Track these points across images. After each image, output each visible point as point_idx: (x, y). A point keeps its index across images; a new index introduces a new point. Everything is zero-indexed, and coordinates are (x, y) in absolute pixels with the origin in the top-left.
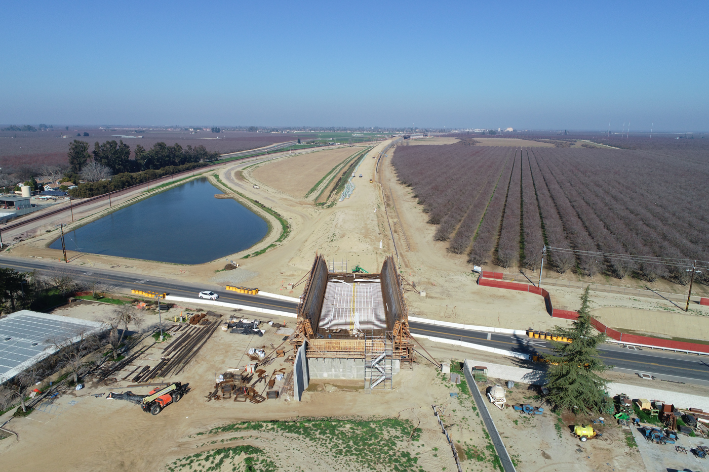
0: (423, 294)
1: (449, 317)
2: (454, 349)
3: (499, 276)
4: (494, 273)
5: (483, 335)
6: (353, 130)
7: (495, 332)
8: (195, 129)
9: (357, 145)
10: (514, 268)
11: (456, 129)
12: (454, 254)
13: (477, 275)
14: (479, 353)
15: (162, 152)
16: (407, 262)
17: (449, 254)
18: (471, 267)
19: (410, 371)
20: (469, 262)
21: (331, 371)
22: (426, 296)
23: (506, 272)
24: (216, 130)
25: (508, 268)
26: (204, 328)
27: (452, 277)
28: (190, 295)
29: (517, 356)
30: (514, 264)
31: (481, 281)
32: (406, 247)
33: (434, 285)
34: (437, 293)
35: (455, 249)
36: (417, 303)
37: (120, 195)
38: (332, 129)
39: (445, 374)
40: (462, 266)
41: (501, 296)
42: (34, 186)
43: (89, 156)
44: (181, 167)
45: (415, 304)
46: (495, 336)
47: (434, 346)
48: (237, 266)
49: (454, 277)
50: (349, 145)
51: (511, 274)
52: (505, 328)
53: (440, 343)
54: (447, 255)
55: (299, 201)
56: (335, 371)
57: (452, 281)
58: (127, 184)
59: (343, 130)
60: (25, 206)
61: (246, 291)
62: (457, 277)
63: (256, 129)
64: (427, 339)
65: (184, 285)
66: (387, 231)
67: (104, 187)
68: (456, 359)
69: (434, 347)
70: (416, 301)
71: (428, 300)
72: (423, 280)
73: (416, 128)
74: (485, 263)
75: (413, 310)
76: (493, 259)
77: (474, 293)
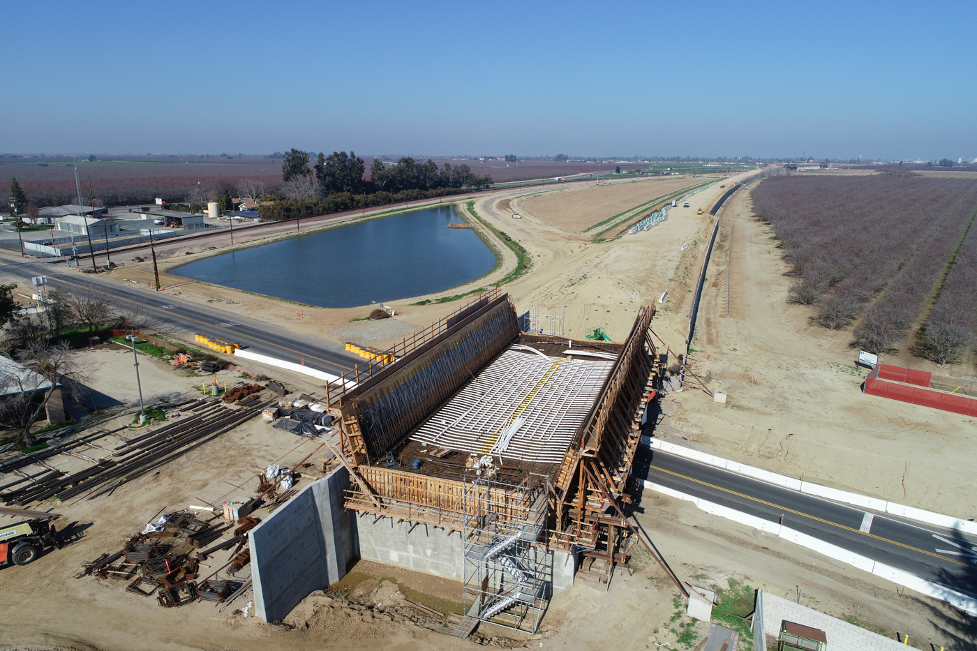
0: (720, 398)
1: (769, 458)
2: (755, 542)
3: (923, 379)
4: (909, 371)
5: (854, 516)
6: (708, 161)
7: (886, 514)
8: (486, 158)
9: (706, 175)
10: (964, 366)
11: (880, 160)
12: (823, 329)
13: (866, 371)
14: (825, 566)
15: (408, 171)
16: (715, 335)
17: (812, 328)
18: (855, 356)
19: (599, 592)
20: (853, 345)
21: (405, 549)
22: (727, 403)
23: (941, 372)
24: (511, 159)
25: (948, 366)
26: (238, 411)
27: (804, 371)
28: (279, 352)
29: (954, 603)
30: (964, 359)
31: (872, 386)
32: (722, 310)
33: (755, 383)
34: (756, 398)
35: (829, 320)
36: (699, 416)
37: (323, 219)
38: (678, 159)
39: (695, 620)
40: (832, 352)
41: (918, 424)
42: (225, 204)
43: (309, 171)
44: (430, 191)
45: (694, 418)
46: (883, 525)
47: (704, 524)
48: (393, 314)
49: (809, 372)
50: (691, 175)
51: (953, 377)
52: (917, 506)
53: (722, 520)
54: (806, 330)
55: (569, 236)
56: (416, 552)
57: (801, 377)
58: (342, 206)
59: (692, 160)
60: (197, 225)
61: (373, 356)
62: (816, 371)
63: (566, 158)
64: (691, 504)
65: (286, 336)
66: (690, 279)
67: (308, 208)
68: (747, 578)
69: (703, 529)
70: (699, 411)
71: (730, 412)
72: (733, 369)
73: (811, 158)
74: (892, 351)
75: (685, 430)
76: (913, 344)
77: (848, 409)
